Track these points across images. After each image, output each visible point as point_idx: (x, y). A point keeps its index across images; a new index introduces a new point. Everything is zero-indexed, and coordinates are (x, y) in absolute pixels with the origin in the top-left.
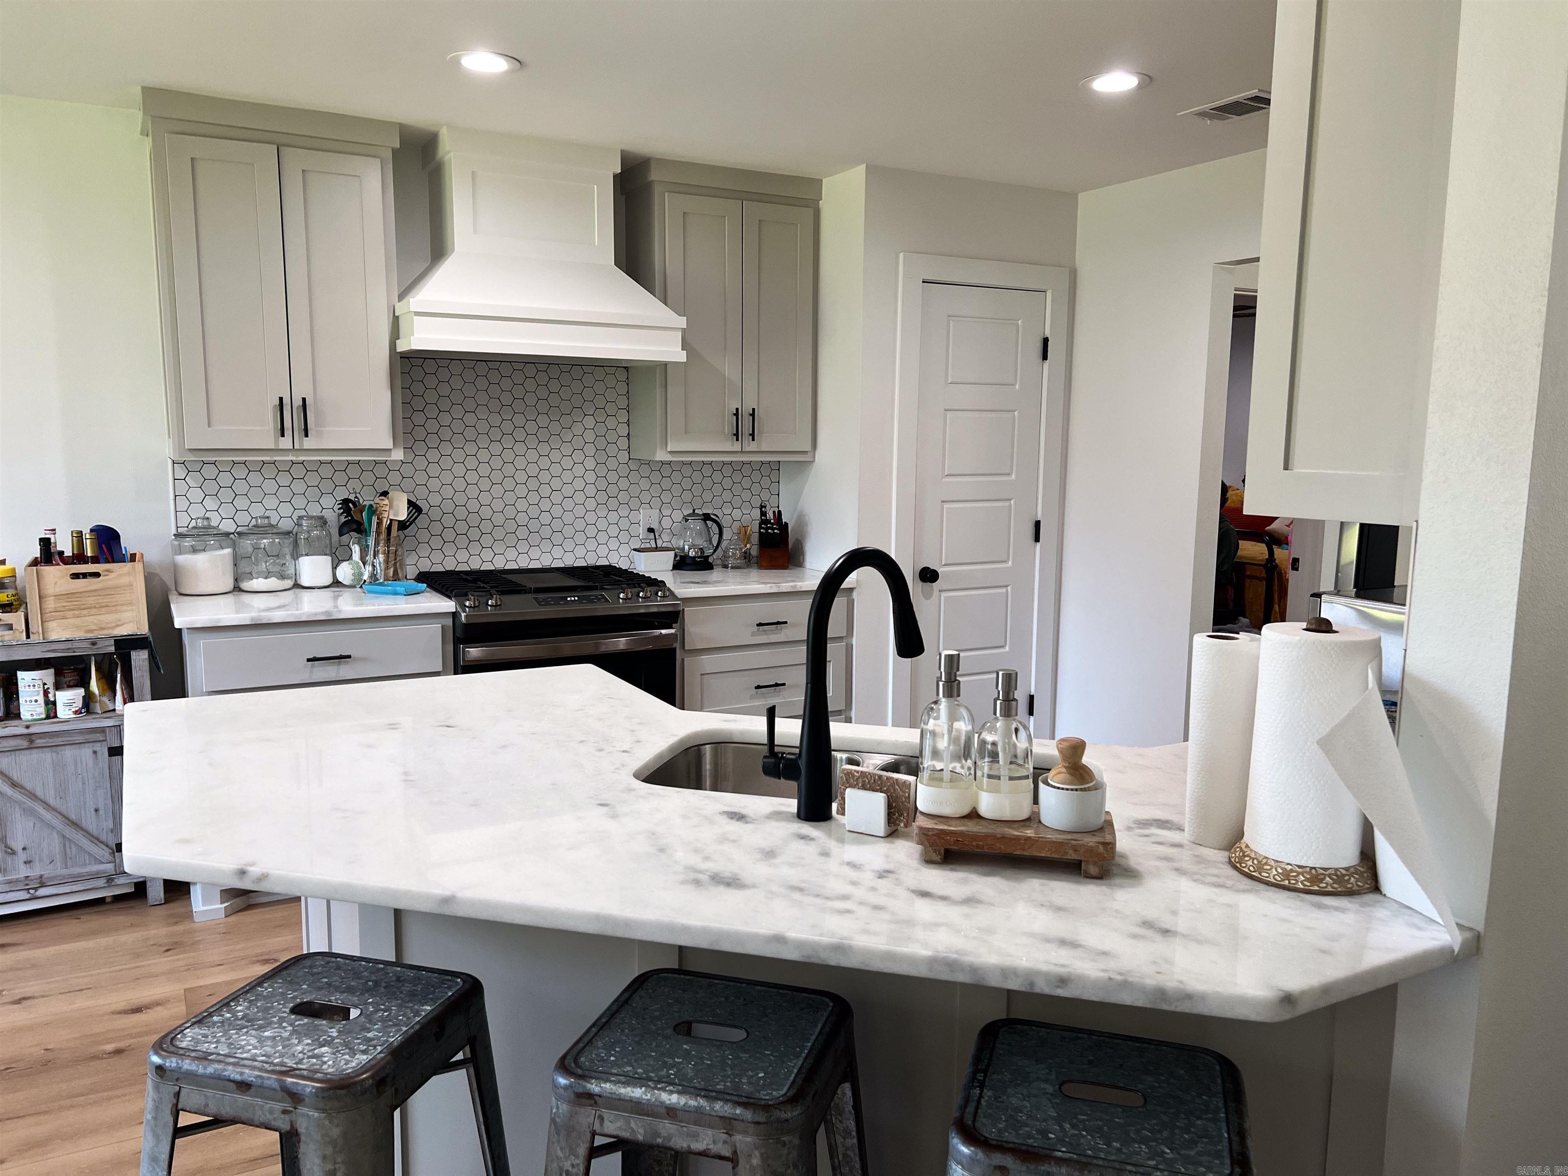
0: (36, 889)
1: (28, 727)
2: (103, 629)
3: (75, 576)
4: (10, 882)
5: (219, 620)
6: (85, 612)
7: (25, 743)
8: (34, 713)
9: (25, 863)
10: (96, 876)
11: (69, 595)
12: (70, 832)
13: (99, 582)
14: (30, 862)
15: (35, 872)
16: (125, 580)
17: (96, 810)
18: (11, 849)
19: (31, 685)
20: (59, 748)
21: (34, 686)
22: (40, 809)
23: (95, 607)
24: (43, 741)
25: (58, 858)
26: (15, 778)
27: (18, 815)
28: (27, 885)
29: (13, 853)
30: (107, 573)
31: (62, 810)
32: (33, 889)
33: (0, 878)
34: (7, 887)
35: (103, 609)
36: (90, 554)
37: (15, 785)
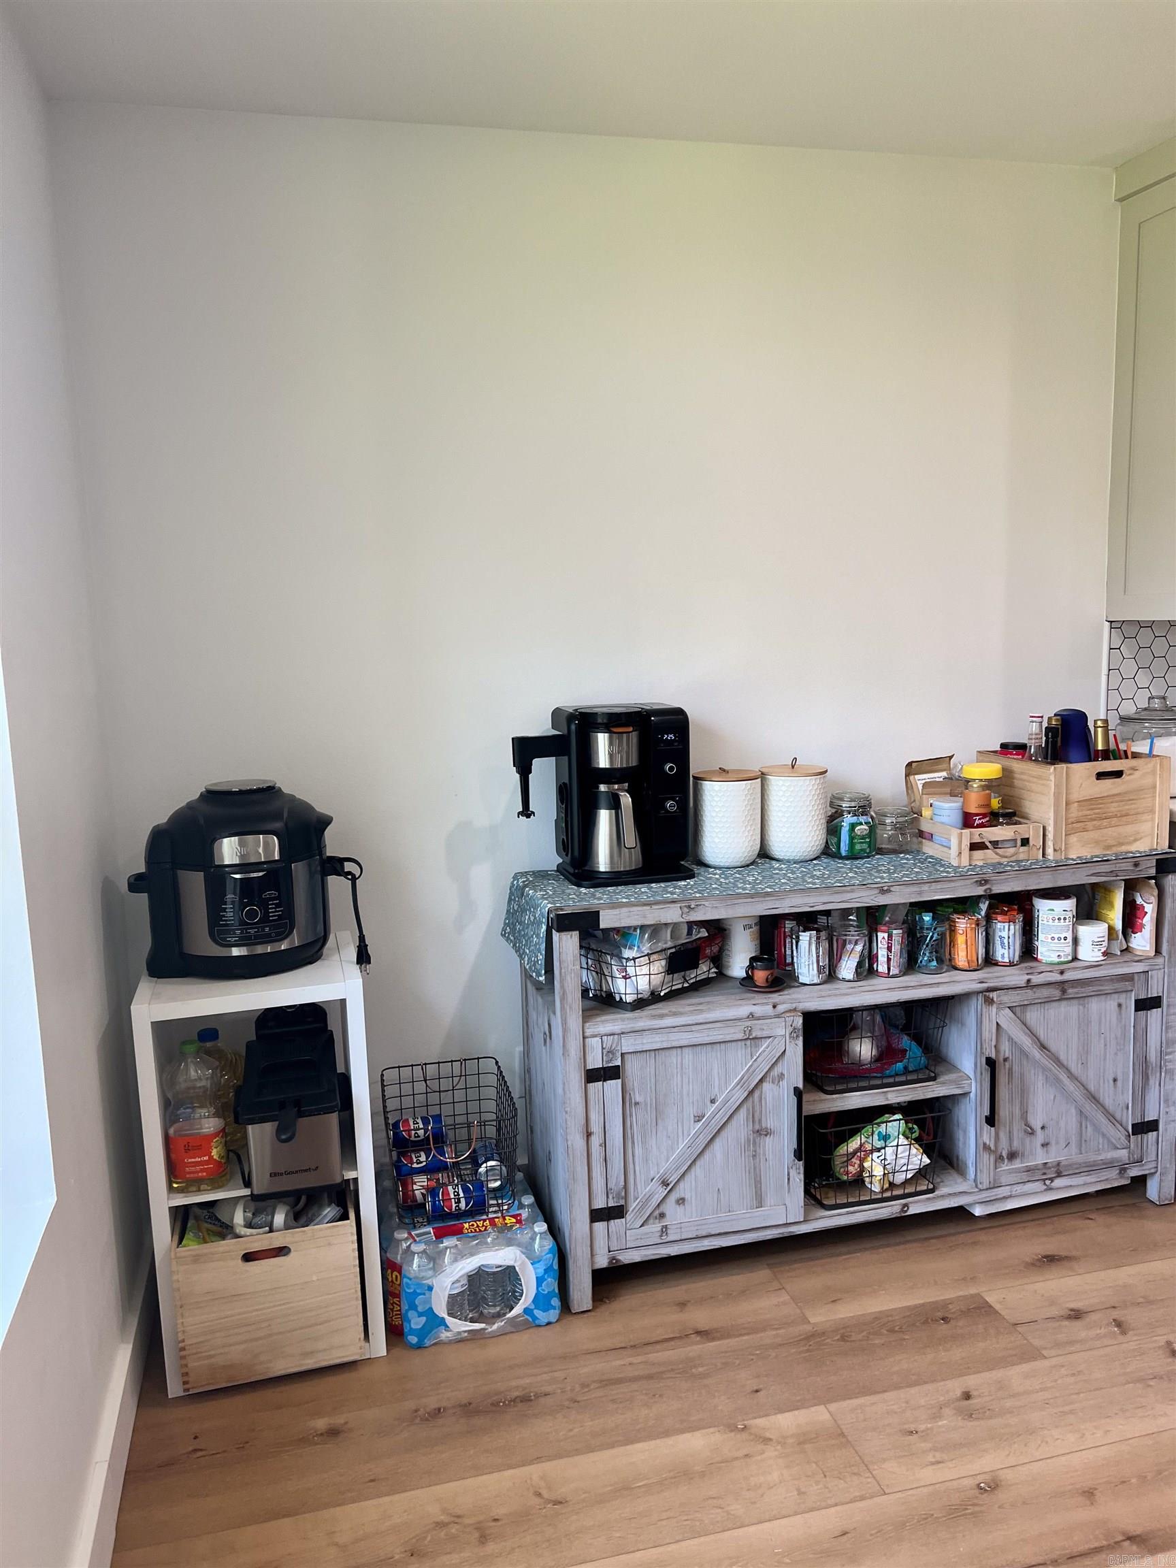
0: (1052, 1180)
1: (1062, 973)
3: (1101, 776)
4: (1029, 1170)
6: (1105, 823)
7: (1056, 993)
8: (1062, 954)
9: (1043, 1145)
10: (1108, 1165)
11: (1091, 802)
12: (1089, 1108)
13: (1123, 784)
14: (1047, 1144)
15: (1053, 1156)
16: (1148, 781)
17: (1115, 1080)
18: (1031, 1128)
19: (1062, 918)
20: (1086, 999)
21: (1065, 919)
22: (1063, 1077)
23: (1116, 816)
24: (1075, 990)
25: (1074, 1140)
26: (1042, 1038)
27: (1040, 1084)
28: (1044, 1174)
29: (1032, 1133)
30: (1131, 772)
31: (1083, 1079)
32: (1049, 1179)
33: (1017, 1164)
34: (1025, 1177)
35: (1124, 819)
36: (1100, 747)
37: (1043, 1047)
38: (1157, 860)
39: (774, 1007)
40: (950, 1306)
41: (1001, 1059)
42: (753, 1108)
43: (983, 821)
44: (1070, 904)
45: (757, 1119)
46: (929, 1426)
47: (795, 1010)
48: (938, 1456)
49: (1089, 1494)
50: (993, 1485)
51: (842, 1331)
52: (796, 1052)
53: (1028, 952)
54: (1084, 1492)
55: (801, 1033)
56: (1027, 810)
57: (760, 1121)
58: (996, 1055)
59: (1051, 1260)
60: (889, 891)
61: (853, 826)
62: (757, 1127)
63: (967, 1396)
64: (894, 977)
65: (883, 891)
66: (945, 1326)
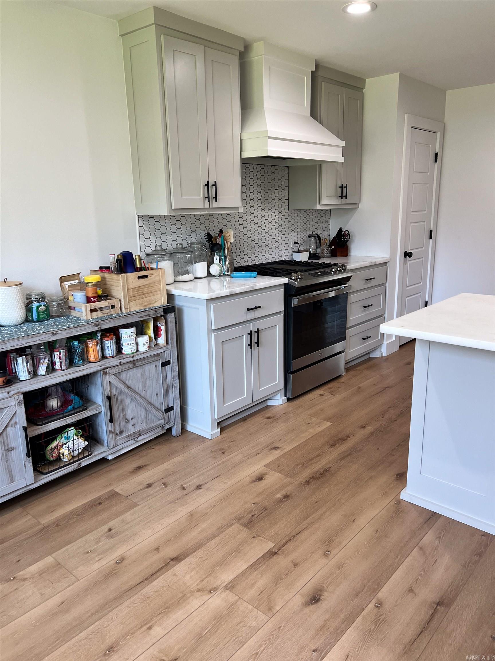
0: (137, 438)
1: (133, 357)
2: (150, 304)
3: (140, 277)
4: (128, 436)
6: (143, 296)
7: (131, 365)
8: (132, 350)
9: (133, 426)
10: (157, 427)
11: (137, 288)
12: (149, 407)
13: (148, 280)
14: (134, 425)
15: (136, 429)
16: (157, 279)
17: (157, 395)
18: (127, 420)
19: (131, 335)
20: (143, 366)
21: (132, 336)
22: (138, 398)
23: (147, 293)
24: (139, 363)
25: (144, 421)
26: (128, 384)
27: (129, 402)
28: (134, 436)
29: (128, 421)
30: (151, 275)
31: (145, 397)
32: (136, 438)
33: (124, 435)
34: (127, 439)
35: (150, 294)
36: (138, 266)
37: (129, 387)
38: (163, 309)
39: (8, 393)
40: (102, 498)
41: (113, 395)
43: (95, 299)
44: (133, 330)
46: (96, 547)
47: (19, 393)
48: (100, 557)
49: (157, 549)
50: (122, 560)
51: (57, 523)
52: (22, 411)
53: (119, 351)
54: (155, 549)
55: (23, 402)
56: (113, 294)
58: (111, 394)
59: (139, 468)
60: (56, 334)
61: (38, 307)
62: (7, 448)
63: (110, 530)
64: (63, 370)
65: (54, 334)
66: (100, 506)
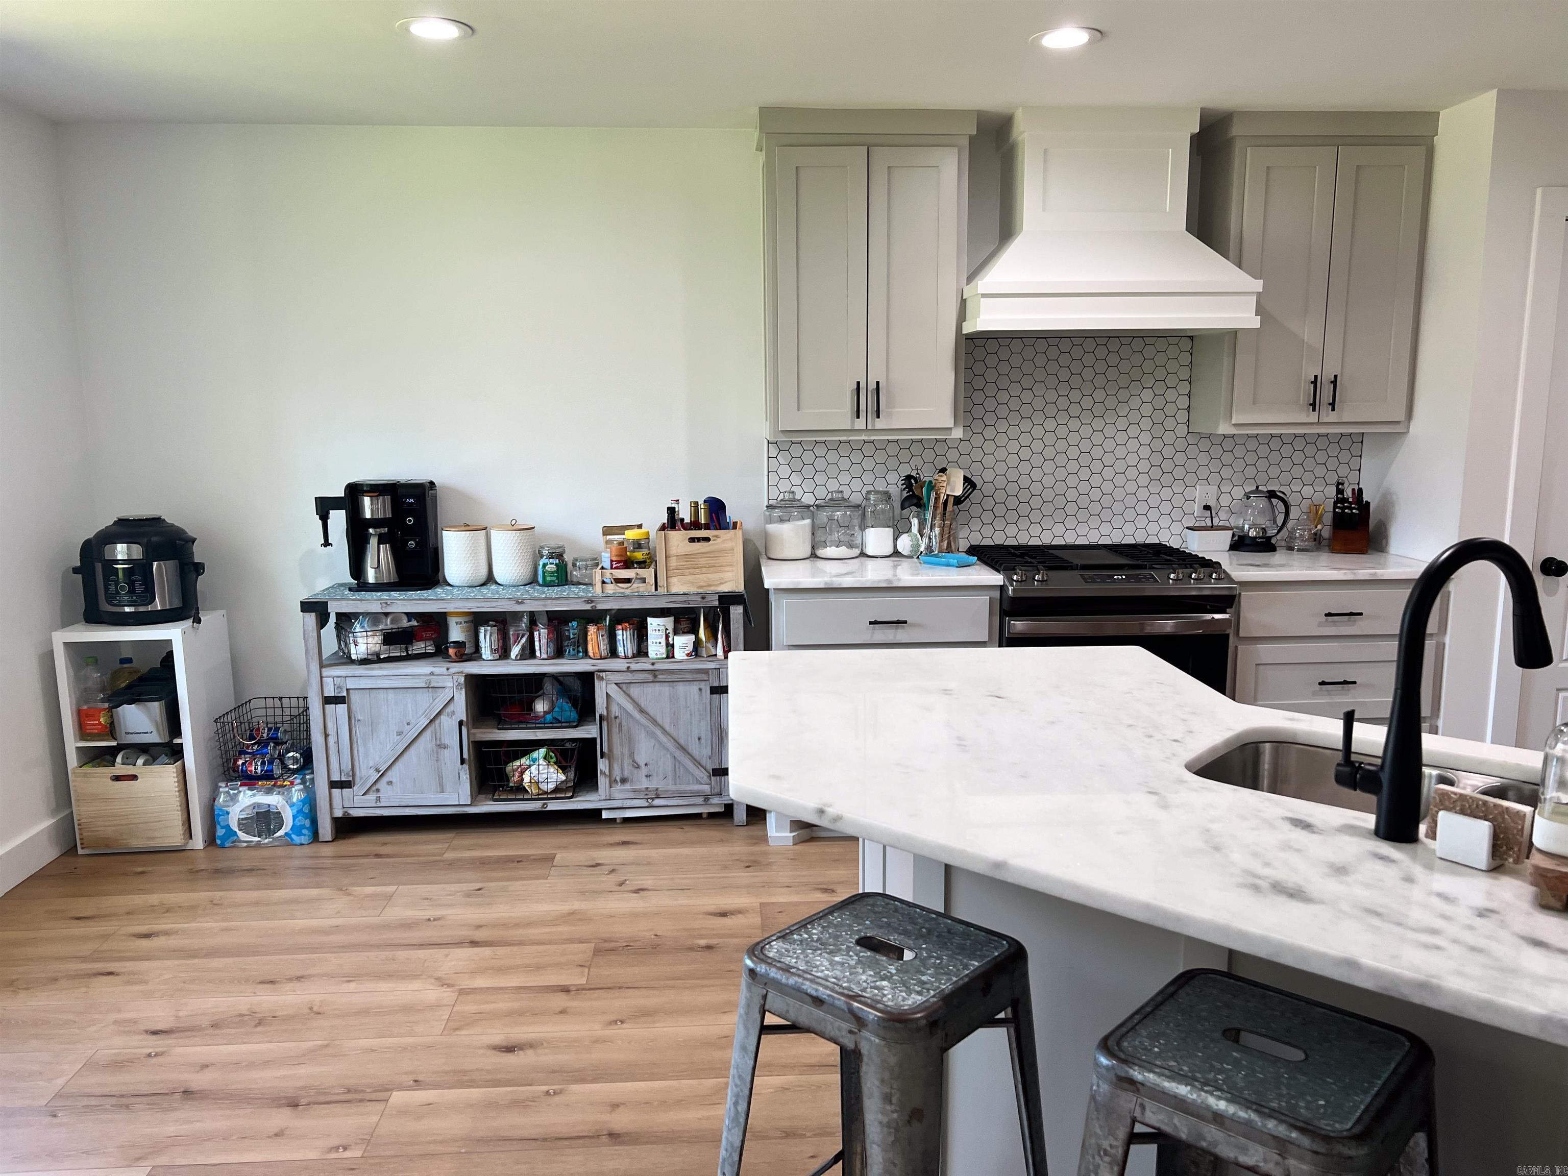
0: (653, 799)
1: (653, 664)
2: (710, 586)
3: (692, 540)
4: (634, 791)
5: (799, 583)
6: (698, 571)
7: (650, 677)
8: (658, 653)
9: (646, 776)
10: (696, 794)
11: (686, 556)
12: (678, 754)
13: (709, 546)
14: (650, 776)
15: (653, 784)
16: (729, 545)
17: (699, 739)
18: (637, 764)
19: (657, 629)
20: (675, 683)
21: (659, 630)
22: (658, 732)
23: (705, 567)
25: (670, 778)
26: (643, 706)
27: (643, 736)
28: (646, 795)
29: (638, 767)
30: (715, 538)
31: (676, 737)
32: (651, 798)
33: (627, 786)
34: (632, 795)
35: (712, 569)
36: (703, 522)
37: (642, 711)
38: (718, 595)
39: (448, 669)
40: (532, 857)
41: (613, 716)
42: (435, 730)
43: (618, 565)
44: (668, 622)
45: (438, 737)
47: (462, 672)
53: (641, 651)
55: (463, 686)
57: (440, 739)
58: (608, 713)
59: (625, 843)
60: (522, 603)
61: (545, 565)
62: (438, 743)
63: (480, 889)
66: (516, 864)
